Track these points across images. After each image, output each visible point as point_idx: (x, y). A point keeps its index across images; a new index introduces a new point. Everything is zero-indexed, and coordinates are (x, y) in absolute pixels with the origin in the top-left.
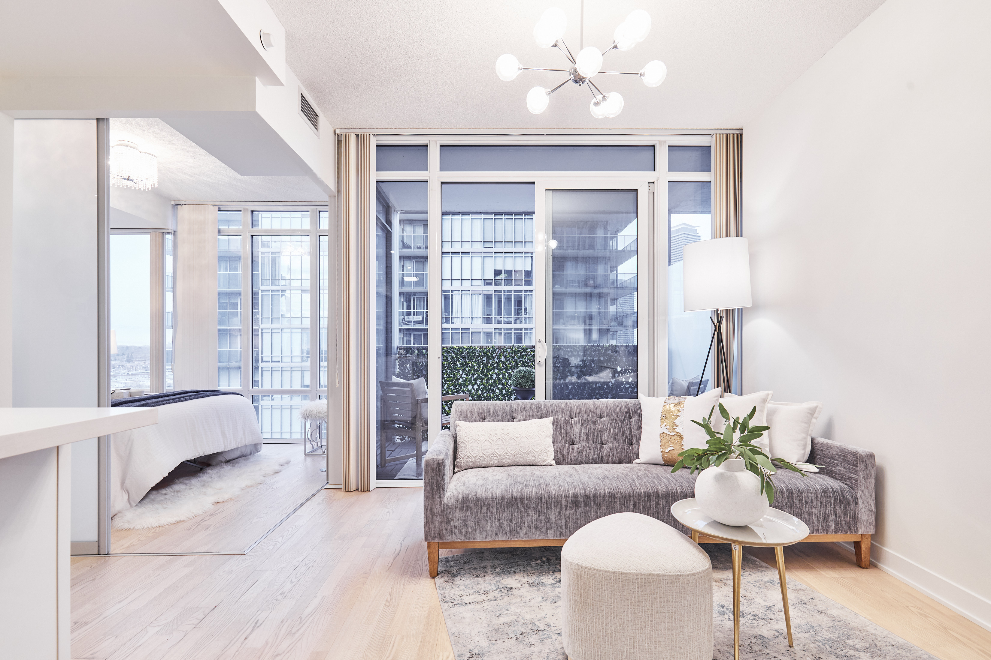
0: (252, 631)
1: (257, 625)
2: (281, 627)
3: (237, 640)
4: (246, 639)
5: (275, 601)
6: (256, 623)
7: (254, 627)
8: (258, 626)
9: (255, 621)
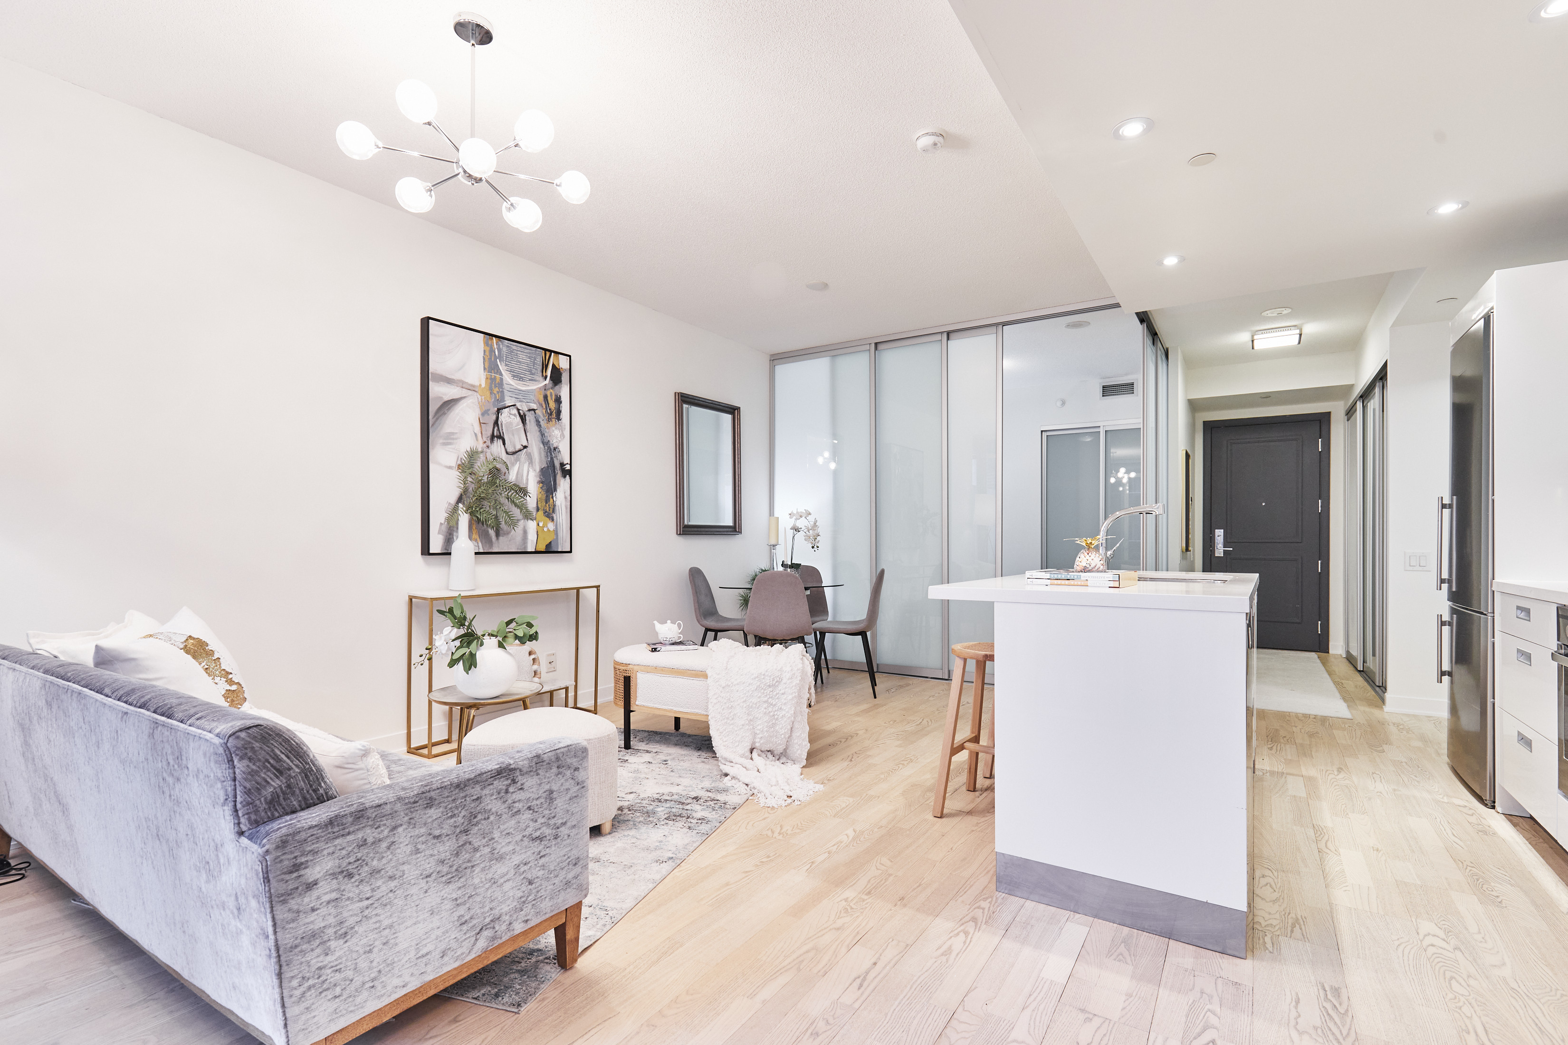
0: (867, 973)
1: (861, 980)
2: (828, 965)
3: (886, 966)
4: (875, 964)
5: (831, 1021)
6: (861, 986)
7: (864, 979)
8: (859, 977)
9: (862, 989)
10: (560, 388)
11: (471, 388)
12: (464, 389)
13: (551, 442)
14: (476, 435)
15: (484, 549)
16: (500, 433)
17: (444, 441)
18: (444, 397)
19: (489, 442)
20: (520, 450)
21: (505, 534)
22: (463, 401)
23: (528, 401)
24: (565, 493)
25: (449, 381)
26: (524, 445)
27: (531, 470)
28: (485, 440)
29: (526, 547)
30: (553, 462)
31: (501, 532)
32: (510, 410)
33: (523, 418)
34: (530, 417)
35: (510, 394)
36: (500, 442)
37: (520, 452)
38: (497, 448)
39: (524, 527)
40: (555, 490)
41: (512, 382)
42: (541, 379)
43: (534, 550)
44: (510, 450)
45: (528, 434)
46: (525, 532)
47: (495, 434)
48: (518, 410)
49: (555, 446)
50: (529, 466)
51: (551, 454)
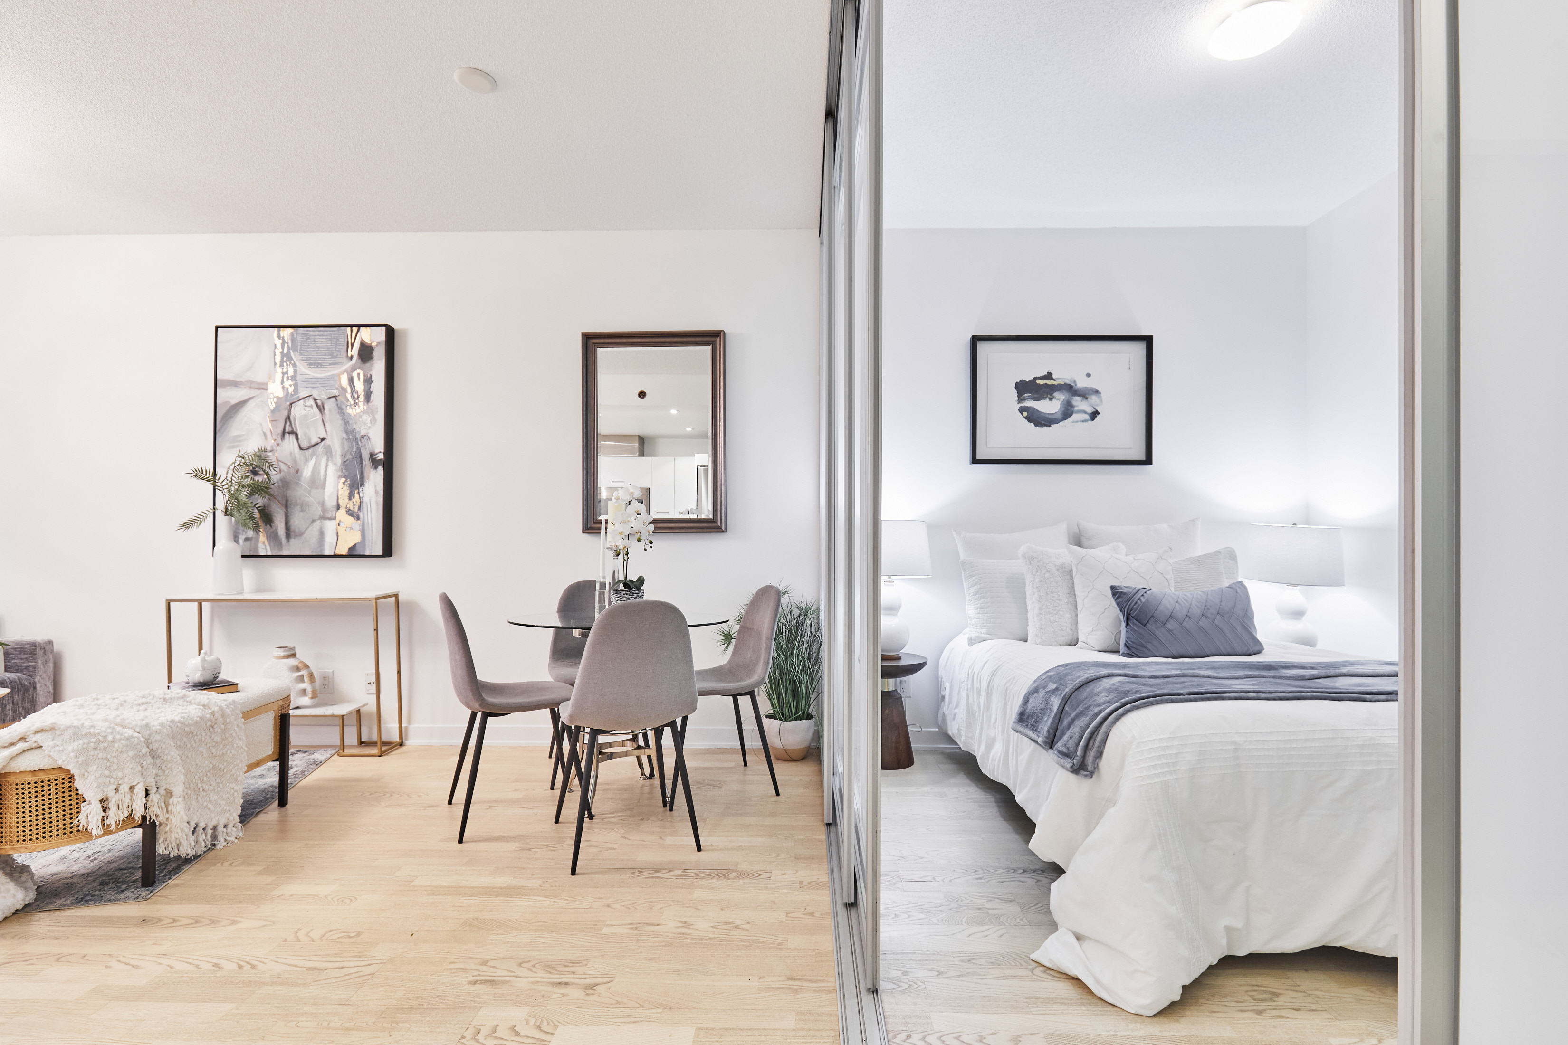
10: (372, 365)
11: (260, 387)
12: (252, 389)
13: (357, 429)
14: (265, 434)
15: (272, 553)
16: (292, 428)
17: (231, 445)
18: (231, 401)
19: (279, 441)
20: (317, 444)
21: (296, 536)
22: (252, 401)
23: (328, 388)
24: (376, 486)
25: (234, 384)
26: (322, 437)
27: (330, 464)
28: (275, 437)
29: (322, 550)
30: (360, 452)
31: (292, 534)
32: (305, 402)
33: (321, 408)
34: (330, 405)
35: (305, 384)
36: (293, 437)
37: (317, 446)
38: (290, 443)
39: (321, 528)
40: (362, 484)
41: (307, 371)
42: (345, 360)
43: (332, 554)
44: (304, 444)
45: (327, 425)
46: (322, 533)
47: (287, 430)
48: (315, 400)
49: (363, 433)
50: (328, 460)
51: (357, 443)
